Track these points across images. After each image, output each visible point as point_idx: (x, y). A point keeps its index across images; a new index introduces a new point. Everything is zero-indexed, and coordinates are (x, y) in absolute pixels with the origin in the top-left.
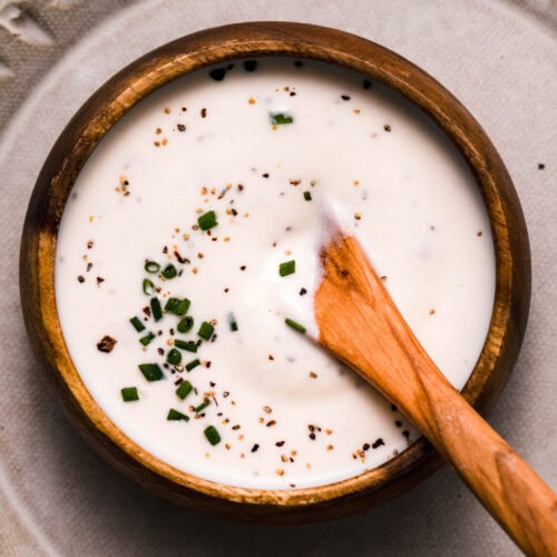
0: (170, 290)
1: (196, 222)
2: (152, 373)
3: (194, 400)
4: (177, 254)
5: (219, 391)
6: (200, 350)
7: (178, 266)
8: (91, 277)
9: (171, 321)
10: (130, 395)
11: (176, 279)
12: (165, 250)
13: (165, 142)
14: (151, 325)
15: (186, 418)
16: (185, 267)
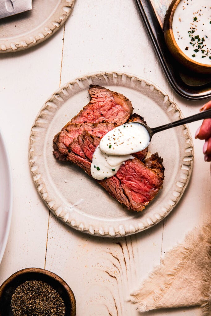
0: (194, 35)
1: (193, 20)
2: (196, 51)
3: (205, 53)
4: (193, 28)
5: (209, 50)
6: (203, 43)
7: (194, 30)
8: (180, 38)
9: (196, 40)
10: (194, 56)
11: (194, 33)
12: (190, 28)
13: (185, 8)
14: (193, 42)
15: (205, 57)
16: (195, 30)
